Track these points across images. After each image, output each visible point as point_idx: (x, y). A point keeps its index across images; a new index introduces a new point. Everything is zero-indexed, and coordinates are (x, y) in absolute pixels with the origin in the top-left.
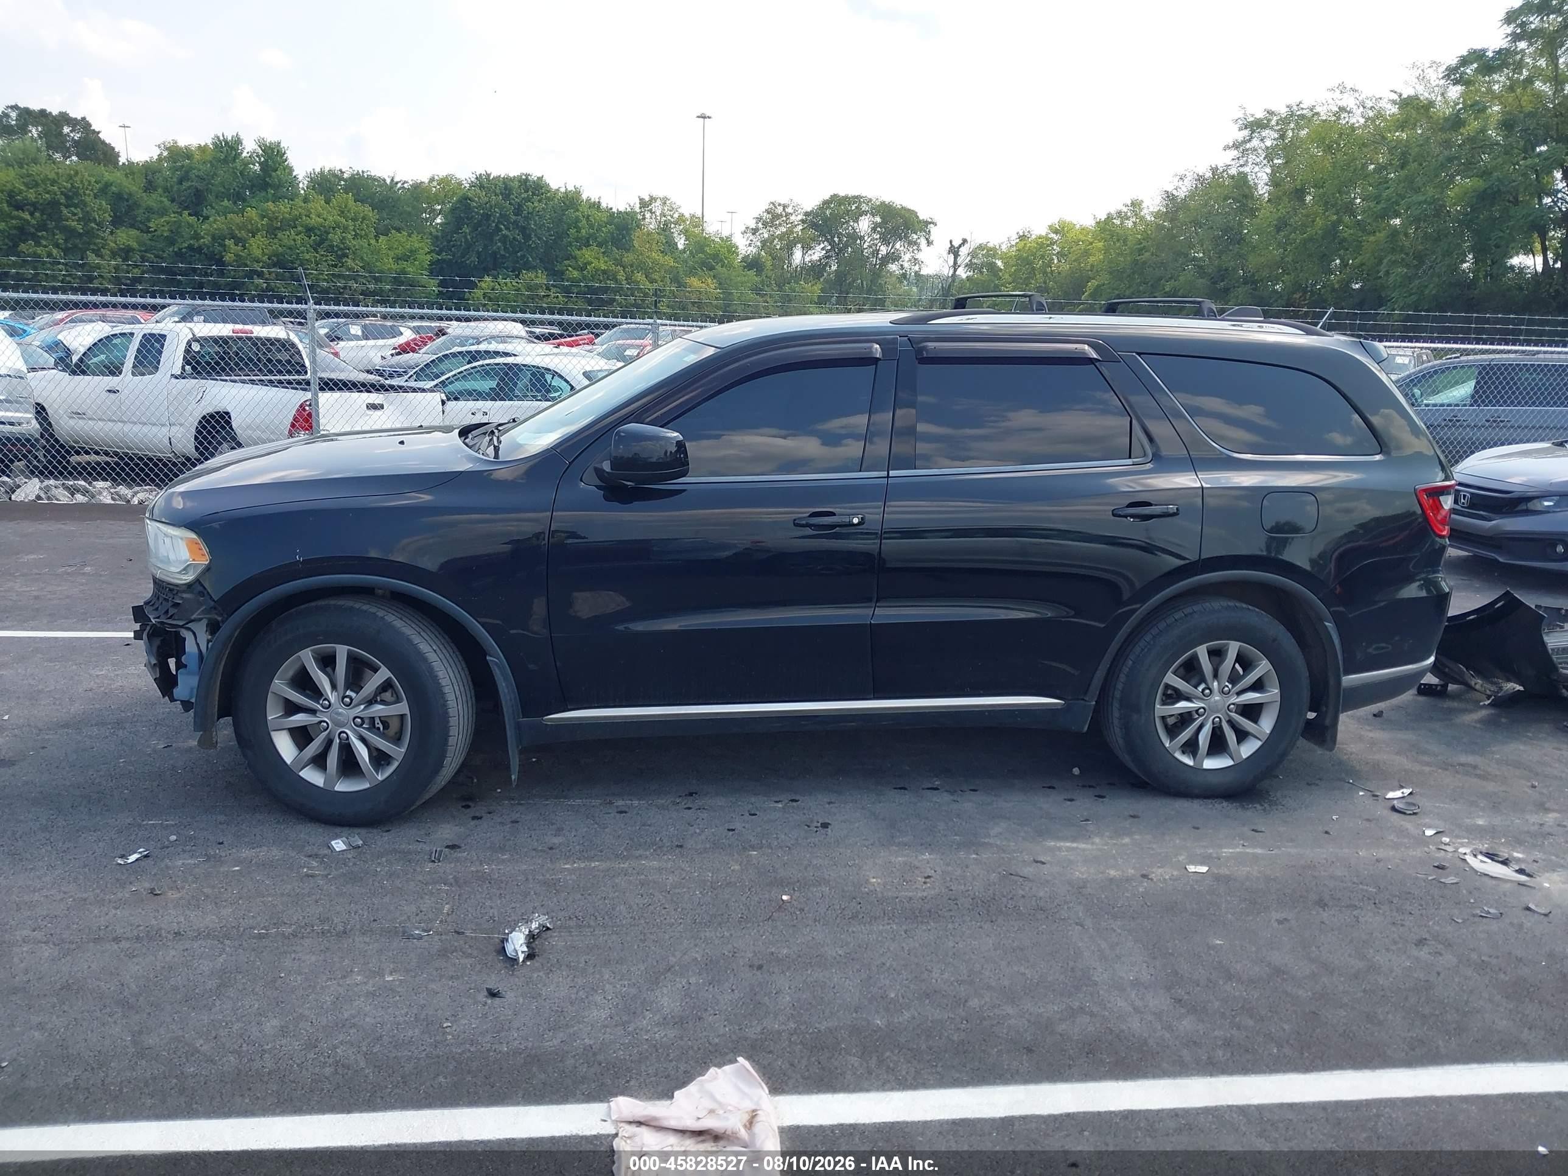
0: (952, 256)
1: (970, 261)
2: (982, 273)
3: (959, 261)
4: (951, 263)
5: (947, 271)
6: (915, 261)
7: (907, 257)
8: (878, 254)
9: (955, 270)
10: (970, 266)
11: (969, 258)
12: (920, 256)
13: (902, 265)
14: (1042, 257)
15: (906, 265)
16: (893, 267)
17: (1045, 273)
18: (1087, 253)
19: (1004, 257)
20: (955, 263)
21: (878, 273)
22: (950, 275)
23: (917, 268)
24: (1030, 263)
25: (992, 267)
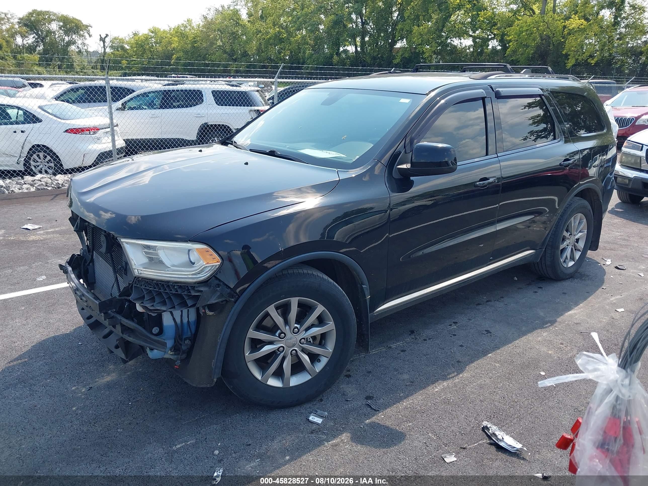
0: (102, 43)
1: (112, 45)
2: (118, 51)
3: (106, 44)
4: (102, 46)
5: (101, 50)
6: (84, 44)
7: (79, 42)
8: (64, 41)
9: (105, 49)
10: (112, 47)
11: (111, 43)
12: (86, 42)
13: (78, 46)
14: (148, 44)
15: (80, 46)
16: (73, 47)
17: (151, 51)
18: (170, 43)
19: (128, 43)
20: (104, 46)
21: (65, 50)
22: (103, 52)
23: (86, 48)
24: (142, 46)
25: (123, 48)
